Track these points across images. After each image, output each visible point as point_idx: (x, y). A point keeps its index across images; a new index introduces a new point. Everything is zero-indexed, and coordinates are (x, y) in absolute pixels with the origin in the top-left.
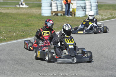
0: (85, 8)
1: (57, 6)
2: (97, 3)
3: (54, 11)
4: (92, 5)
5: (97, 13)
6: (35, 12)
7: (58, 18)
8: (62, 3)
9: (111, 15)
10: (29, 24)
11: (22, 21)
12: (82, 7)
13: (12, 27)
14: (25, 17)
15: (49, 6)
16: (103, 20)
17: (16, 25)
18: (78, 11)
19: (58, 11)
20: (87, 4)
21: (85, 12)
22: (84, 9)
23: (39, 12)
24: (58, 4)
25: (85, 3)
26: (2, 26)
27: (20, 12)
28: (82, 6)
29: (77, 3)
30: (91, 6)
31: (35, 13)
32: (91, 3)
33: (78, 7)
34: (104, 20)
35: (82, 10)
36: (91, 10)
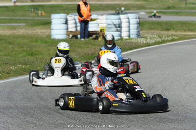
0: (120, 26)
1: (76, 23)
2: (139, 19)
3: (71, 32)
4: (131, 22)
5: (138, 35)
6: (39, 33)
7: (78, 42)
9: (160, 37)
10: (33, 51)
11: (22, 47)
12: (115, 25)
13: (8, 56)
14: (26, 41)
15: (64, 24)
16: (148, 45)
17: (14, 53)
18: (108, 31)
19: (77, 30)
20: (122, 20)
21: (119, 33)
22: (119, 29)
23: (47, 34)
25: (120, 19)
27: (18, 34)
28: (115, 23)
29: (107, 19)
30: (129, 24)
31: (41, 34)
32: (128, 19)
33: (109, 24)
34: (150, 45)
35: (114, 29)
36: (129, 30)
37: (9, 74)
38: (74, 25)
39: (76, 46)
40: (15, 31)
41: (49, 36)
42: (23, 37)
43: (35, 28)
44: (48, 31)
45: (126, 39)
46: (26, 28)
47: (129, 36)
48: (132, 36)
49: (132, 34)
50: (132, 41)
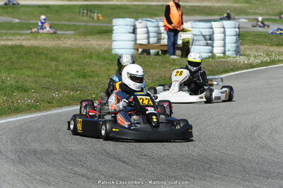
0: (211, 38)
1: (148, 32)
2: (239, 28)
3: (141, 45)
4: (227, 34)
5: (237, 52)
6: (95, 46)
7: (151, 59)
8: (158, 27)
9: (268, 55)
10: (86, 71)
11: (69, 65)
12: (204, 36)
13: (49, 77)
14: (75, 56)
15: (130, 33)
16: (251, 66)
17: (58, 73)
18: (195, 45)
19: (149, 43)
20: (214, 29)
21: (210, 47)
22: (209, 42)
23: (106, 46)
24: (151, 29)
25: (212, 28)
26: (28, 76)
28: (204, 34)
29: (193, 28)
30: (225, 36)
31: (97, 48)
32: (224, 28)
33: (195, 35)
34: (253, 67)
35: (203, 42)
36: (225, 43)
37: (50, 104)
38: (146, 35)
39: (147, 66)
40: (60, 42)
41: (109, 50)
42: (71, 50)
43: (89, 38)
44: (107, 43)
45: (220, 57)
46: (75, 38)
47: (224, 53)
48: (227, 53)
49: (229, 50)
50: (229, 59)
